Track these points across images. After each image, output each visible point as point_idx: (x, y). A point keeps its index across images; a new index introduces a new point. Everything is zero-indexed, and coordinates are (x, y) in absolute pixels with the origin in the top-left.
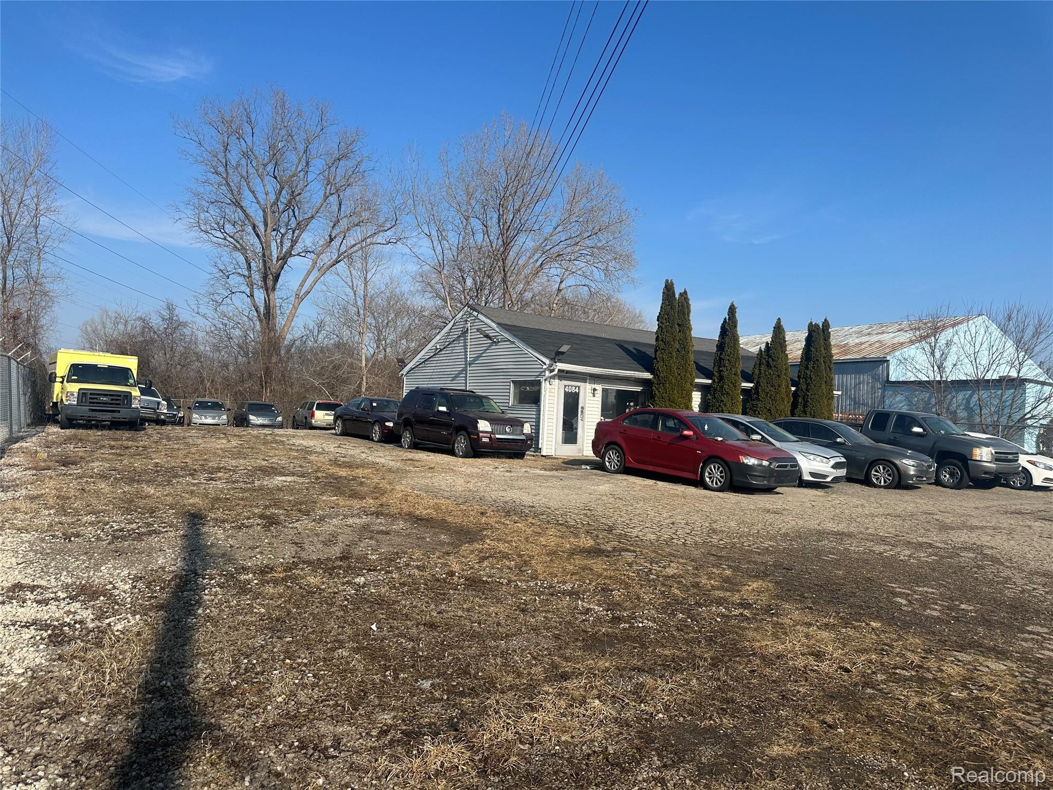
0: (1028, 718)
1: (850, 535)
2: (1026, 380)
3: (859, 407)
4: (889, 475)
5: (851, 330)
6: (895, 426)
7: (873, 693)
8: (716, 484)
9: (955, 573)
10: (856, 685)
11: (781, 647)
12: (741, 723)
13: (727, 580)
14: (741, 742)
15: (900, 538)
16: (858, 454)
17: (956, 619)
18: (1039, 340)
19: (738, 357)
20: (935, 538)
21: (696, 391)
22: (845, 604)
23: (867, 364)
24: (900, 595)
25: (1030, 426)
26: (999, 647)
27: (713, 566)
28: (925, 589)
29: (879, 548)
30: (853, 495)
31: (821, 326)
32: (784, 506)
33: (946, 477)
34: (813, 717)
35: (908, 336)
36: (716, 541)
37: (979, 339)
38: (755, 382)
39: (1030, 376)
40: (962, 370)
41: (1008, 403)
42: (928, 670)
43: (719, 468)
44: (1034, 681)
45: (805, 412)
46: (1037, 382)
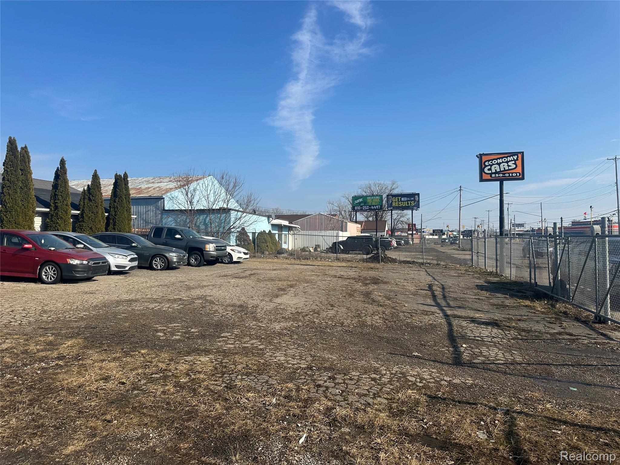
0: (216, 383)
1: (136, 301)
2: (230, 209)
3: (148, 225)
4: (163, 263)
5: (143, 180)
6: (166, 235)
7: (138, 393)
8: (51, 279)
9: (191, 313)
10: (128, 391)
11: (82, 380)
12: (47, 439)
13: (50, 343)
14: (45, 452)
15: (164, 298)
16: (146, 252)
17: (188, 338)
18: (236, 190)
19: (68, 194)
20: (184, 295)
21: (38, 216)
22: (128, 343)
23: (153, 200)
24: (160, 331)
25: (232, 232)
26: (207, 348)
27: (41, 336)
28: (175, 325)
29: (151, 306)
30: (141, 276)
31: (122, 176)
32: (98, 288)
33: (193, 261)
34: (98, 419)
35: (174, 184)
36: (45, 318)
37: (209, 188)
38: (81, 210)
39: (232, 207)
40: (201, 204)
41: (223, 221)
42: (170, 371)
43: (52, 268)
44: (221, 363)
45: (114, 229)
46: (235, 210)
